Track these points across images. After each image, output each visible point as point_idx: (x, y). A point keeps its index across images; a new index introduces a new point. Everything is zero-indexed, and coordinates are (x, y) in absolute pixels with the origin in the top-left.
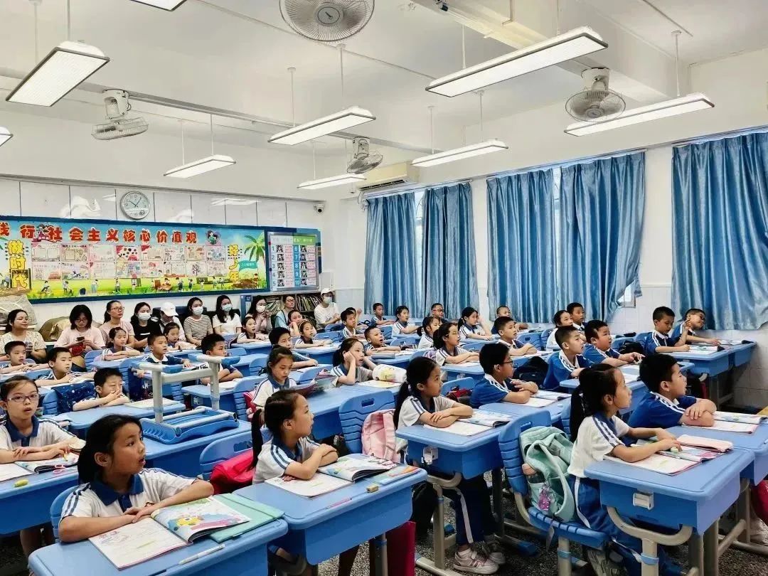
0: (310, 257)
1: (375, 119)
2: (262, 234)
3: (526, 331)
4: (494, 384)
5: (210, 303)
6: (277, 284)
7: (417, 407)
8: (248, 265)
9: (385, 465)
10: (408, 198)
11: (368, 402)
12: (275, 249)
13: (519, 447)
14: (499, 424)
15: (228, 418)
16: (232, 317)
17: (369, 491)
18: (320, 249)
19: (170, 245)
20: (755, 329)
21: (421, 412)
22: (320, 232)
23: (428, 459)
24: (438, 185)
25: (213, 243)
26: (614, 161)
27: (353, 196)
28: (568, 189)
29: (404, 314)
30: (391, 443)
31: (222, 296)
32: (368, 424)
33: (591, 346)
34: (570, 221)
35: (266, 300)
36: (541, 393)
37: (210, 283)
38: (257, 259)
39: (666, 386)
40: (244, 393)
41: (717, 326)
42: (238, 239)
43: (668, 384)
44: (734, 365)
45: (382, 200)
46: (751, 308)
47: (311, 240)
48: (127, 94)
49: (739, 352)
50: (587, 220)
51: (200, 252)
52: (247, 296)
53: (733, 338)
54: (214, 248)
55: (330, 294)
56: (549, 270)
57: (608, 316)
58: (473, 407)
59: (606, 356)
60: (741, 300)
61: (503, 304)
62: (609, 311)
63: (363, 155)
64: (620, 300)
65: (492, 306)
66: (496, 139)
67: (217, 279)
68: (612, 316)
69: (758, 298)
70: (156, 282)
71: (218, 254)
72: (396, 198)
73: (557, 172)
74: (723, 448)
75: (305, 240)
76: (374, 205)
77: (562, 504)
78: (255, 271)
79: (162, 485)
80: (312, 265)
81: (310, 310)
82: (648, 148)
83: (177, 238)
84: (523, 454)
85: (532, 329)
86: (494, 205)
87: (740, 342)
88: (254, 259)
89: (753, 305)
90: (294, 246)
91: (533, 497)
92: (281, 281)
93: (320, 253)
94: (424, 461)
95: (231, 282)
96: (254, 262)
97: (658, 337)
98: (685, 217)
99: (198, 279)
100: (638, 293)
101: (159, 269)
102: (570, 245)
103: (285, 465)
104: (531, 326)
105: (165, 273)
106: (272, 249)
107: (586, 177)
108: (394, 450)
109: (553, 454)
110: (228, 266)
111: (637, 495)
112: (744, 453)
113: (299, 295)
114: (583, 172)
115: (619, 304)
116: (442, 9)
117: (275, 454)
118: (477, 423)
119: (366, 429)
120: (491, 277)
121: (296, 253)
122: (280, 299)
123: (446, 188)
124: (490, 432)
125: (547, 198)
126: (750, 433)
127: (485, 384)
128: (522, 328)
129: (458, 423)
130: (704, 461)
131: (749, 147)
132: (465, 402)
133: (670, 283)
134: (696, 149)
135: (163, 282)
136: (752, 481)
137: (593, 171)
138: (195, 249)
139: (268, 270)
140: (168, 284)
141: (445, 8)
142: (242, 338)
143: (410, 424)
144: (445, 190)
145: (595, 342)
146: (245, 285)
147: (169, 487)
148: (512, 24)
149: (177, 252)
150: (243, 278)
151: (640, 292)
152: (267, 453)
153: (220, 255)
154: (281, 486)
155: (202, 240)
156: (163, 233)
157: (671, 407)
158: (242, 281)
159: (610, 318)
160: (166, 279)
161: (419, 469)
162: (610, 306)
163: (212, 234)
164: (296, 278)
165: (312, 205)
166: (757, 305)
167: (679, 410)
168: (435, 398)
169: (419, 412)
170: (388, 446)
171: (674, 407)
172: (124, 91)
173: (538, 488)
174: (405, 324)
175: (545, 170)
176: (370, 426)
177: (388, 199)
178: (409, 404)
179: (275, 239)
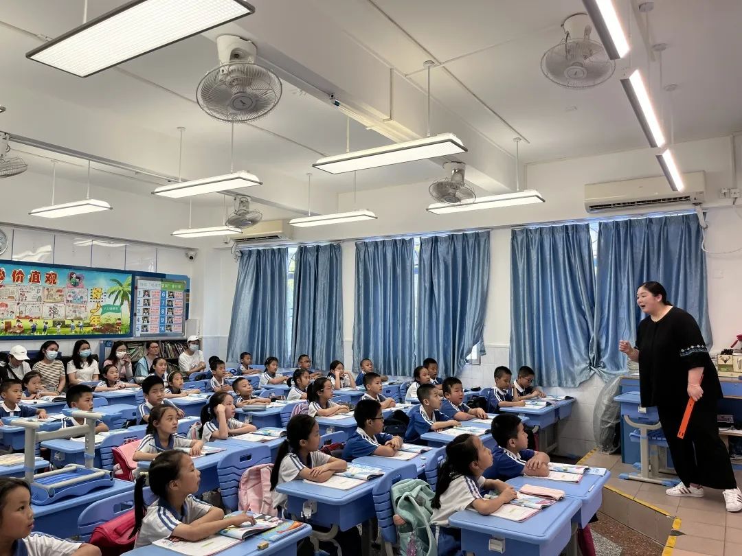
0: (178, 302)
1: (261, 184)
2: (130, 278)
3: (387, 383)
4: (366, 438)
5: (67, 348)
6: (141, 330)
7: (297, 463)
8: (111, 309)
9: (271, 522)
10: (282, 252)
11: (246, 457)
12: (142, 294)
13: (390, 499)
14: (372, 478)
15: (103, 477)
16: (90, 363)
17: (259, 548)
18: (188, 295)
19: (26, 284)
20: (575, 387)
21: (301, 468)
22: (189, 279)
23: (308, 513)
24: (311, 244)
25: (75, 285)
26: (465, 236)
27: (227, 246)
28: (426, 256)
29: (273, 366)
30: (268, 498)
31: (81, 341)
32: (245, 480)
33: (446, 401)
34: (427, 285)
35: (127, 347)
36: (406, 446)
37: (68, 326)
38: (122, 304)
39: (513, 443)
40: (113, 448)
41: (545, 383)
42: (103, 283)
43: (514, 440)
44: (559, 418)
45: (255, 252)
46: (571, 369)
47: (180, 286)
48: (7, 136)
49: (563, 406)
50: (441, 284)
51: (59, 293)
52: (107, 341)
53: (558, 394)
54: (76, 290)
55: (196, 342)
56: (408, 328)
57: (457, 371)
58: (347, 461)
59: (458, 410)
60: (563, 361)
61: (366, 357)
62: (458, 367)
63: (243, 211)
64: (468, 358)
65: (356, 359)
66: (368, 210)
67: (76, 322)
68: (461, 372)
69: (577, 360)
70: (7, 323)
71: (79, 297)
72: (270, 252)
73: (417, 241)
74: (557, 497)
75: (173, 286)
76: (247, 256)
77: (427, 552)
78: (118, 315)
79: (47, 550)
80: (179, 312)
81: (173, 357)
82: (492, 228)
83: (35, 279)
84: (394, 506)
85: (392, 381)
86: (361, 266)
87: (564, 398)
88: (118, 303)
89: (573, 366)
90: (162, 292)
91: (401, 545)
92: (145, 326)
93: (188, 300)
94: (304, 515)
95: (92, 326)
96: (117, 306)
97: (498, 393)
98: (521, 289)
99: (54, 322)
100: (482, 352)
101: (10, 310)
102: (427, 305)
103: (173, 527)
104: (391, 379)
105: (18, 315)
106: (138, 293)
107: (442, 248)
108: (270, 505)
109: (421, 504)
110: (88, 309)
111: (492, 540)
112: (574, 500)
113: (163, 342)
114: (439, 244)
115: (467, 361)
116: (335, 104)
117: (163, 516)
118: (352, 477)
119: (243, 484)
120: (356, 331)
121: (163, 298)
122: (143, 345)
123: (318, 247)
124: (365, 485)
125: (408, 264)
126: (577, 482)
127: (357, 438)
128: (383, 381)
129: (335, 477)
130: (544, 508)
131: (570, 235)
132: (339, 456)
133: (508, 344)
134: (529, 233)
135: (14, 323)
136: (580, 525)
137: (448, 243)
138: (55, 290)
139: (133, 314)
140: (19, 327)
141: (337, 104)
142: (101, 385)
143: (289, 479)
144: (318, 248)
145: (448, 397)
146: (107, 330)
147: (55, 552)
148: (391, 122)
149: (34, 292)
150: (104, 322)
151: (484, 351)
152: (153, 516)
153: (82, 297)
154: (170, 548)
155: (62, 282)
156: (20, 272)
157: (515, 460)
158: (103, 325)
159: (460, 373)
160: (18, 321)
161: (305, 524)
162: (459, 362)
163: (74, 276)
164: (162, 324)
165: (183, 252)
166: (576, 366)
167: (522, 462)
168: (311, 453)
169: (299, 469)
170: (265, 501)
171: (518, 460)
172: (5, 134)
173: (407, 538)
174: (273, 375)
175: (407, 238)
176: (247, 481)
177: (262, 252)
178: (288, 461)
179: (143, 285)
